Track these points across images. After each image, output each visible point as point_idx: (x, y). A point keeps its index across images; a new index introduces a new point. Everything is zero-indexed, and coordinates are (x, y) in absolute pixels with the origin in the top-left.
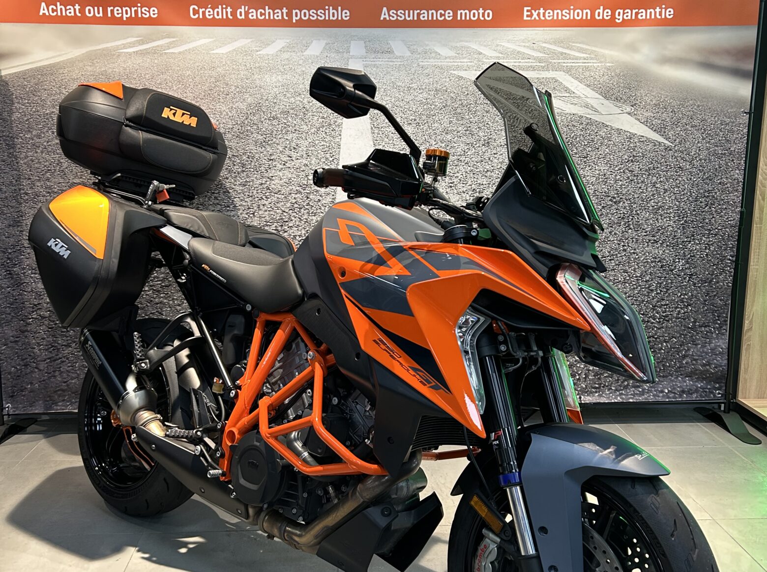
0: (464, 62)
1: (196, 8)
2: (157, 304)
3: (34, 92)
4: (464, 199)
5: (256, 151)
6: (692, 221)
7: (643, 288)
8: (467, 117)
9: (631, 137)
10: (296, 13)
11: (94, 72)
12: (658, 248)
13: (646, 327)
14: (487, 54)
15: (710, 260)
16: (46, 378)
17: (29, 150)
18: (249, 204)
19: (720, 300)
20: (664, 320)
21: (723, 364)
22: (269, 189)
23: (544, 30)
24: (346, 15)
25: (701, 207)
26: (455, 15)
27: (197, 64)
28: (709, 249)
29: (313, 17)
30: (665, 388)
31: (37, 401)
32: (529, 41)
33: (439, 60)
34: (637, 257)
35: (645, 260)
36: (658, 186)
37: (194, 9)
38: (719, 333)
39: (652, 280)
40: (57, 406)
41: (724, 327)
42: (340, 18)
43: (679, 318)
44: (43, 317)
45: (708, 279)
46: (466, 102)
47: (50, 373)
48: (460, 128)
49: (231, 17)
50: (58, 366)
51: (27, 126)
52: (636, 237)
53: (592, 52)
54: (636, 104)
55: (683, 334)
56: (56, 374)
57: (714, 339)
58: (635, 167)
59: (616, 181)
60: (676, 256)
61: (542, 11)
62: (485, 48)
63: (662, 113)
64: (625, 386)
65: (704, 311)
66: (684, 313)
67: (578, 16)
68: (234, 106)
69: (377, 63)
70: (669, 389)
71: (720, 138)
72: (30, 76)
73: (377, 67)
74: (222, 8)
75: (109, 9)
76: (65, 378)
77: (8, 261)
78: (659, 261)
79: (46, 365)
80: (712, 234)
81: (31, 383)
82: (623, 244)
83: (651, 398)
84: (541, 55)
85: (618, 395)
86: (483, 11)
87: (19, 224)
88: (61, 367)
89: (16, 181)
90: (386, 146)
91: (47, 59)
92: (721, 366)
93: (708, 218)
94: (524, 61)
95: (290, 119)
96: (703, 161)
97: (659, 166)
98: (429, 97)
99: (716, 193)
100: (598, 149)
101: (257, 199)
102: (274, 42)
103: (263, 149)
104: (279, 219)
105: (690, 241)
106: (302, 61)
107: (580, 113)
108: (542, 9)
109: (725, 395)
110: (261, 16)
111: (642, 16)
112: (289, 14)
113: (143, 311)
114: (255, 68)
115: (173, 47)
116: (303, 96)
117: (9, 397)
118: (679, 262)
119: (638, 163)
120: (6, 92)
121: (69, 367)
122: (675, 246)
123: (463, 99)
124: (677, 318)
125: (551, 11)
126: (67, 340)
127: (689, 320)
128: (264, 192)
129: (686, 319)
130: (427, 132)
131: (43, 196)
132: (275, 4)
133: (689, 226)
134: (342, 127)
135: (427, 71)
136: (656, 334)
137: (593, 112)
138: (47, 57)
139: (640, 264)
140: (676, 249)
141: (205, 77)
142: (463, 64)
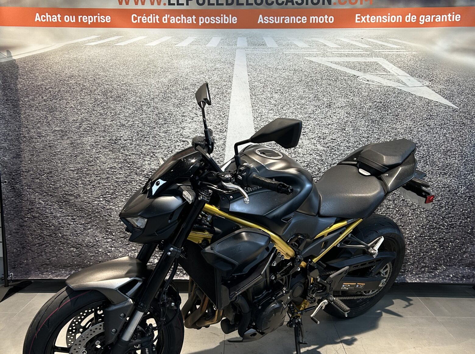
0: (314, 51)
1: (136, 16)
2: (108, 209)
3: (31, 71)
4: (313, 143)
5: (174, 110)
6: (472, 160)
7: (436, 205)
9: (429, 102)
10: (202, 19)
11: (69, 58)
12: (447, 178)
13: (437, 231)
14: (330, 46)
16: (36, 256)
17: (27, 109)
18: (169, 145)
20: (450, 227)
22: (182, 135)
23: (369, 30)
24: (234, 20)
26: (308, 20)
27: (136, 53)
29: (213, 21)
30: (450, 274)
31: (30, 271)
32: (359, 37)
33: (297, 50)
34: (432, 184)
35: (438, 186)
36: (447, 136)
37: (134, 17)
39: (442, 200)
40: (42, 275)
42: (230, 22)
43: (461, 226)
44: (35, 217)
46: (315, 78)
47: (39, 253)
48: (311, 95)
49: (158, 22)
51: (25, 93)
52: (432, 170)
53: (403, 44)
54: (432, 80)
55: (464, 237)
56: (43, 254)
58: (432, 123)
59: (418, 132)
60: (460, 184)
61: (368, 17)
62: (328, 41)
63: (452, 86)
64: (423, 271)
66: (465, 223)
67: (393, 20)
68: (160, 81)
69: (255, 52)
70: (454, 274)
72: (28, 61)
73: (255, 55)
74: (153, 16)
75: (79, 17)
76: (48, 257)
77: (13, 180)
78: (448, 187)
79: (36, 248)
81: (27, 259)
83: (441, 281)
84: (367, 46)
85: (417, 278)
86: (328, 17)
87: (20, 157)
88: (45, 250)
89: (19, 129)
90: (260, 107)
91: (39, 50)
94: (355, 50)
97: (448, 122)
98: (290, 74)
100: (406, 110)
101: (174, 142)
102: (187, 38)
103: (179, 109)
105: (470, 174)
106: (205, 51)
107: (393, 86)
108: (368, 15)
110: (178, 21)
111: (438, 20)
112: (197, 20)
113: (99, 214)
114: (174, 55)
115: (120, 42)
116: (205, 74)
117: (12, 268)
118: (462, 188)
119: (434, 120)
120: (13, 71)
121: (51, 249)
122: (458, 177)
123: (313, 76)
124: (460, 226)
125: (374, 17)
126: (50, 232)
127: (468, 228)
128: (178, 137)
129: (466, 227)
130: (288, 98)
131: (35, 139)
132: (188, 13)
133: (469, 163)
134: (231, 95)
135: (288, 57)
136: (444, 237)
137: (403, 85)
138: (39, 49)
139: (434, 189)
140: (460, 179)
141: (141, 61)
142: (313, 52)
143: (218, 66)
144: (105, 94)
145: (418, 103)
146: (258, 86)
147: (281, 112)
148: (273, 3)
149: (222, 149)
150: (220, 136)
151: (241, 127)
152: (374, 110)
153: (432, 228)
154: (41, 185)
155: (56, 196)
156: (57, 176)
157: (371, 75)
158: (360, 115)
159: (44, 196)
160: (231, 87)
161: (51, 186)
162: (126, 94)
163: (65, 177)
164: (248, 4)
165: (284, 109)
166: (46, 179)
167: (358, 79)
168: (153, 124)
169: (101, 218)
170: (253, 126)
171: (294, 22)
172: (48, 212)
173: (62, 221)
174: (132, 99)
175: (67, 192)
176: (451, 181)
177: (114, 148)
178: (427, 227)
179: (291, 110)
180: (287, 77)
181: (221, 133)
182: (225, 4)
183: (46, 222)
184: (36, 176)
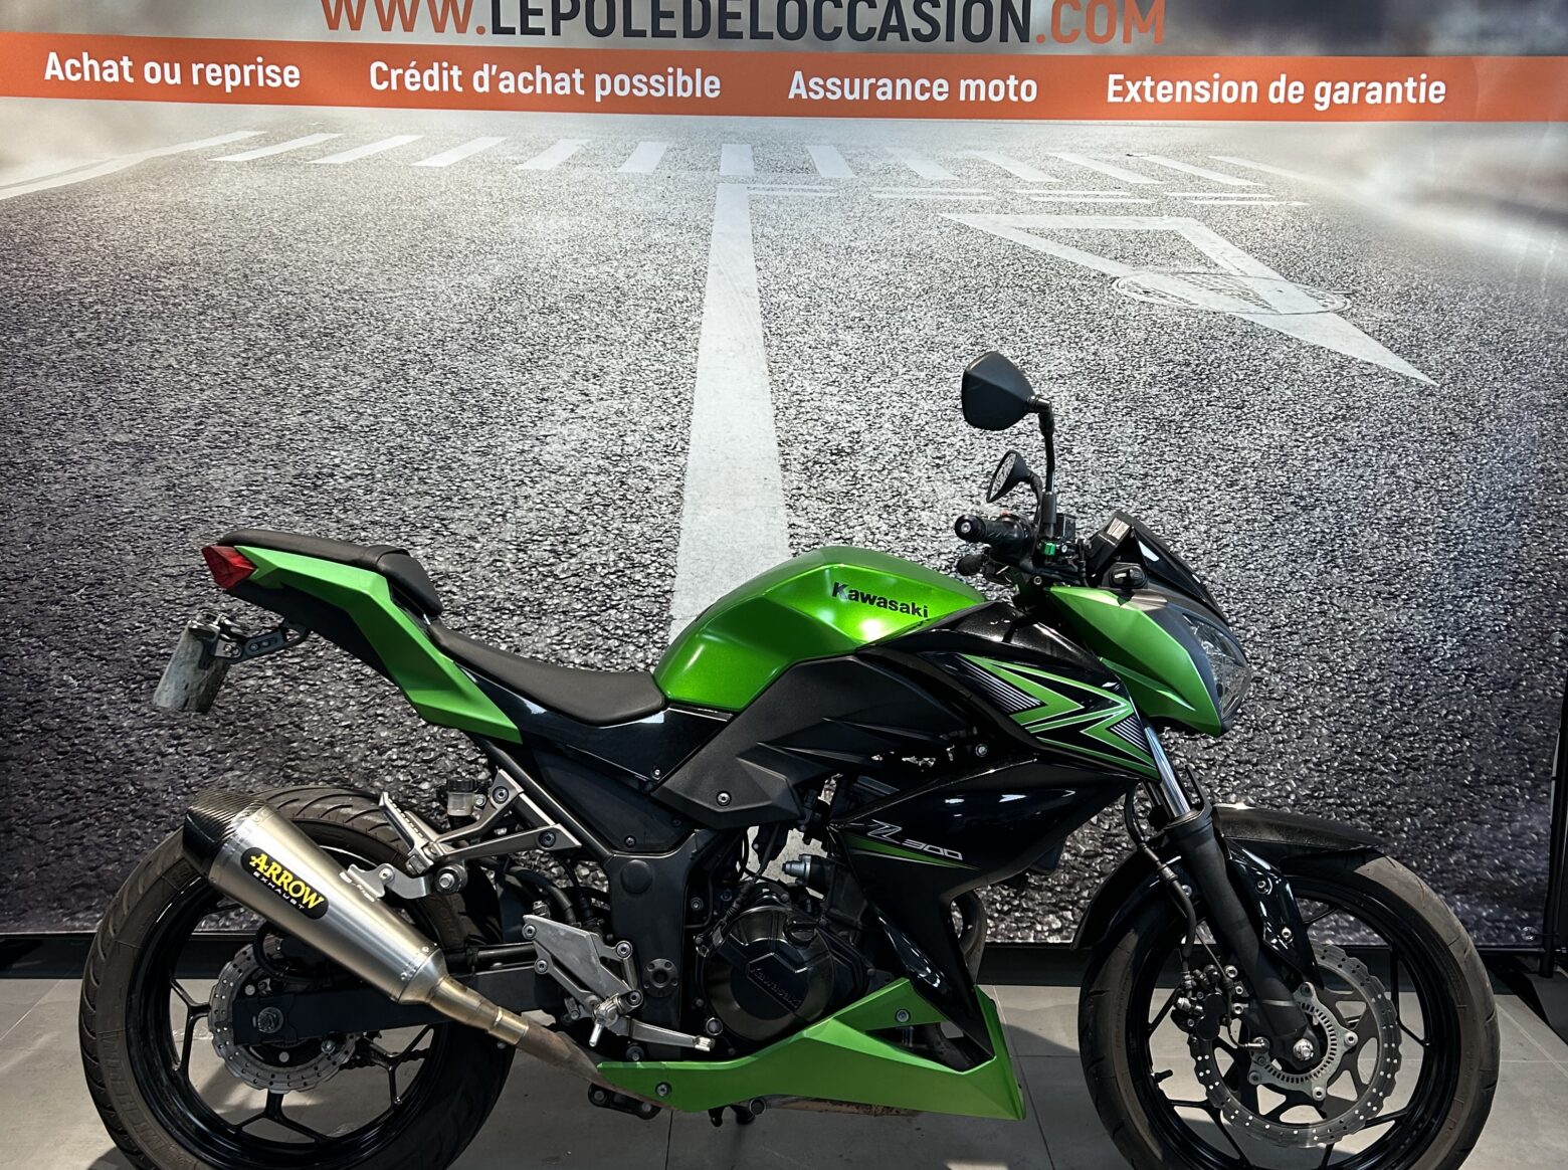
0: (970, 194)
1: (385, 68)
2: (292, 706)
3: (30, 246)
4: (967, 493)
5: (510, 381)
7: (1362, 697)
8: (977, 315)
9: (1343, 364)
10: (603, 82)
11: (162, 203)
12: (1398, 610)
13: (1366, 781)
14: (1024, 177)
15: (1515, 639)
16: (51, 858)
17: (19, 371)
18: (495, 494)
19: (1536, 727)
20: (1408, 766)
21: (1539, 870)
22: (537, 463)
23: (1152, 125)
24: (712, 87)
25: (1498, 522)
26: (954, 90)
27: (385, 190)
28: (1514, 614)
29: (640, 90)
31: (31, 908)
32: (1118, 150)
33: (917, 189)
34: (1350, 628)
35: (1368, 637)
36: (1401, 473)
37: (379, 69)
38: (1531, 800)
39: (1383, 680)
40: (72, 920)
41: (1543, 787)
42: (698, 94)
43: (1441, 765)
44: (46, 730)
45: (1510, 680)
46: (974, 282)
47: (60, 849)
48: (961, 339)
49: (460, 89)
50: (79, 835)
51: (14, 318)
52: (1350, 584)
53: (1260, 175)
54: (1354, 292)
55: (1451, 800)
56: (74, 852)
57: (1522, 814)
58: (1351, 431)
59: (1307, 461)
60: (1439, 628)
61: (1148, 83)
62: (1019, 163)
63: (1416, 313)
65: (1498, 749)
66: (1453, 754)
67: (1230, 95)
68: (465, 283)
69: (779, 193)
71: (1545, 371)
72: (22, 212)
73: (780, 203)
74: (441, 69)
75: (195, 68)
76: (92, 861)
78: (1400, 639)
79: (52, 832)
80: (1521, 581)
81: (20, 869)
82: (1319, 599)
84: (1144, 180)
86: (1017, 82)
88: (83, 837)
90: (796, 375)
91: (59, 175)
92: (1535, 874)
93: (1513, 547)
94: (1105, 193)
95: (585, 313)
96: (1505, 421)
97: (1404, 429)
98: (893, 269)
99: (1532, 491)
100: (1268, 389)
101: (511, 484)
102: (553, 144)
103: (527, 376)
104: (559, 529)
105: (1471, 597)
106: (613, 186)
107: (1229, 311)
108: (1148, 78)
109: (1544, 938)
110: (526, 87)
111: (1373, 97)
112: (588, 84)
113: (261, 721)
114: (510, 200)
115: (332, 153)
116: (616, 264)
118: (1445, 641)
119: (1358, 423)
121: (101, 836)
122: (1436, 606)
123: (967, 274)
124: (1437, 763)
125: (1168, 84)
126: (98, 780)
127: (1465, 768)
128: (526, 469)
129: (1457, 766)
130: (887, 347)
131: (47, 470)
132: (557, 62)
133: (1469, 563)
134: (699, 333)
135: (889, 213)
136: (1389, 798)
137: (1259, 309)
138: (59, 171)
139: (1358, 645)
140: (1439, 613)
141: (401, 218)
142: (969, 198)
143: (657, 236)
144: (280, 323)
145: (1307, 366)
146: (789, 304)
147: (864, 392)
148: (837, 31)
149: (671, 508)
150: (665, 467)
151: (732, 440)
152: (1167, 388)
153: (1348, 771)
154: (67, 625)
155: (118, 660)
156: (120, 596)
157: (1157, 276)
158: (1119, 404)
159: (78, 660)
160: (699, 307)
161: (101, 626)
162: (352, 326)
163: (147, 600)
164: (755, 34)
165: (875, 380)
166: (83, 605)
167: (1114, 286)
168: (441, 427)
169: (269, 734)
170: (774, 435)
171: (909, 97)
172: (90, 714)
173: (139, 742)
174: (372, 343)
175: (154, 649)
176: (1410, 618)
177: (312, 504)
178: (1334, 768)
179: (897, 385)
180: (884, 278)
181: (669, 458)
182: (680, 33)
183: (83, 748)
184: (50, 594)
